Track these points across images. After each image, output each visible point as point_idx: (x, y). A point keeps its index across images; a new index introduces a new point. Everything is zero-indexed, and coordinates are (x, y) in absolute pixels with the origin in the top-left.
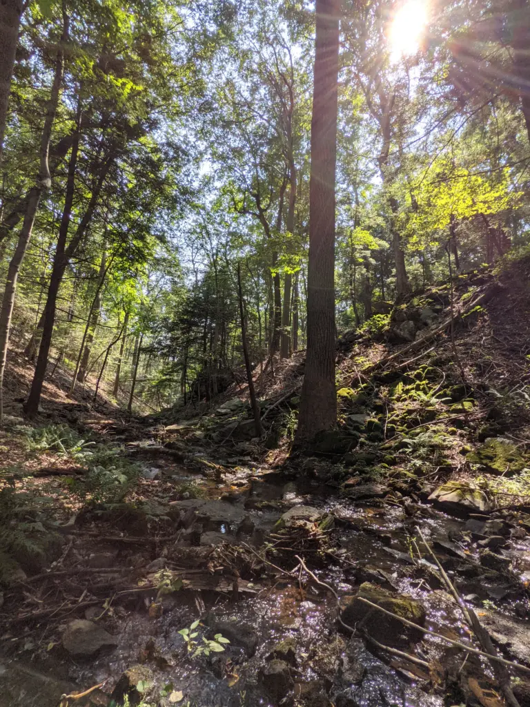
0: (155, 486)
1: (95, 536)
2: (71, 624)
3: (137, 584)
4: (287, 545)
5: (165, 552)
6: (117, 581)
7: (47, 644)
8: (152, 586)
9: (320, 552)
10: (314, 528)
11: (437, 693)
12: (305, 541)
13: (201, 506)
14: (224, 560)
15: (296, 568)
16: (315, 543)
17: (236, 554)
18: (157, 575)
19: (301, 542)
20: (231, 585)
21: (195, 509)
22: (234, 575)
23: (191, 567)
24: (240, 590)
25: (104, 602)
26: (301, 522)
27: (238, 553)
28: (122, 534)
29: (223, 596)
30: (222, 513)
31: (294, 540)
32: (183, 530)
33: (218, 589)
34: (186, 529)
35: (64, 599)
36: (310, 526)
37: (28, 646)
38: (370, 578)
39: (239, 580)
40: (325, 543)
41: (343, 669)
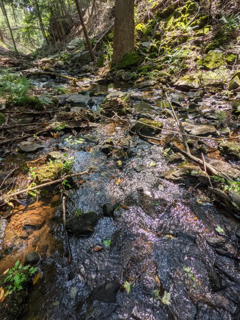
0: (44, 90)
1: (19, 112)
2: (22, 143)
3: (45, 128)
4: (109, 108)
5: (55, 116)
6: (36, 128)
7: (15, 150)
8: (52, 128)
9: (124, 110)
10: (121, 100)
11: (162, 146)
12: (117, 106)
13: (68, 97)
14: (81, 116)
15: (113, 117)
16: (121, 106)
17: (86, 113)
18: (54, 124)
19: (115, 107)
20: (86, 124)
21: (66, 98)
22: (87, 121)
23: (67, 120)
24: (90, 126)
25: (33, 135)
26: (115, 98)
27: (87, 112)
28: (32, 111)
29: (84, 129)
30: (79, 99)
31: (112, 106)
32: (62, 107)
33: (81, 126)
34: (63, 107)
35: (15, 136)
36: (119, 99)
37: (7, 151)
38: (143, 117)
39: (90, 123)
40: (126, 106)
41: (130, 144)
